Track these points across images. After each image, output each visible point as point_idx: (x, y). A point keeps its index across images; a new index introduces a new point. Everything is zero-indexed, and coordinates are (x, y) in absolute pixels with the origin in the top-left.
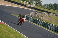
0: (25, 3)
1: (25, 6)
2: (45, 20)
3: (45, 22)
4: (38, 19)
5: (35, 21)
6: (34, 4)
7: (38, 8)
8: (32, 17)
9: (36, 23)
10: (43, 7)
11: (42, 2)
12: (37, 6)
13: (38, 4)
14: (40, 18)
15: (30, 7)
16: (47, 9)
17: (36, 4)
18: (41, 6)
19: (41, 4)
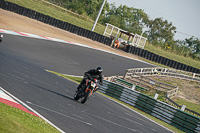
0: (108, 31)
1: (107, 41)
2: (184, 102)
3: (183, 109)
4: (157, 95)
5: (145, 104)
6: (145, 35)
7: (158, 51)
8: (133, 89)
9: (149, 112)
10: (179, 50)
11: (174, 28)
12: (155, 44)
13: (157, 35)
14: (165, 94)
15: (127, 49)
16: (194, 57)
17: (152, 37)
18: (171, 44)
19: (171, 37)
